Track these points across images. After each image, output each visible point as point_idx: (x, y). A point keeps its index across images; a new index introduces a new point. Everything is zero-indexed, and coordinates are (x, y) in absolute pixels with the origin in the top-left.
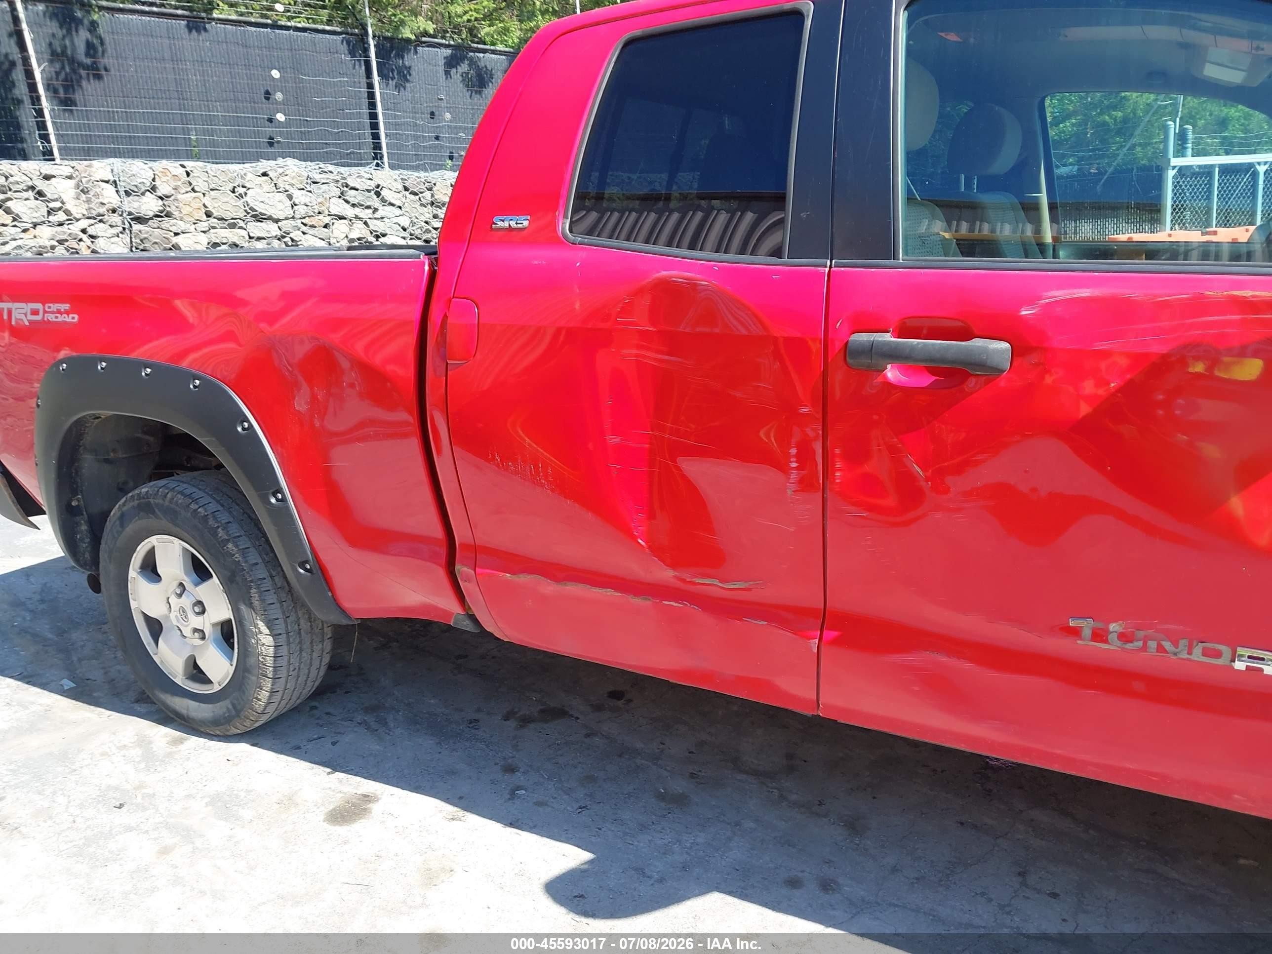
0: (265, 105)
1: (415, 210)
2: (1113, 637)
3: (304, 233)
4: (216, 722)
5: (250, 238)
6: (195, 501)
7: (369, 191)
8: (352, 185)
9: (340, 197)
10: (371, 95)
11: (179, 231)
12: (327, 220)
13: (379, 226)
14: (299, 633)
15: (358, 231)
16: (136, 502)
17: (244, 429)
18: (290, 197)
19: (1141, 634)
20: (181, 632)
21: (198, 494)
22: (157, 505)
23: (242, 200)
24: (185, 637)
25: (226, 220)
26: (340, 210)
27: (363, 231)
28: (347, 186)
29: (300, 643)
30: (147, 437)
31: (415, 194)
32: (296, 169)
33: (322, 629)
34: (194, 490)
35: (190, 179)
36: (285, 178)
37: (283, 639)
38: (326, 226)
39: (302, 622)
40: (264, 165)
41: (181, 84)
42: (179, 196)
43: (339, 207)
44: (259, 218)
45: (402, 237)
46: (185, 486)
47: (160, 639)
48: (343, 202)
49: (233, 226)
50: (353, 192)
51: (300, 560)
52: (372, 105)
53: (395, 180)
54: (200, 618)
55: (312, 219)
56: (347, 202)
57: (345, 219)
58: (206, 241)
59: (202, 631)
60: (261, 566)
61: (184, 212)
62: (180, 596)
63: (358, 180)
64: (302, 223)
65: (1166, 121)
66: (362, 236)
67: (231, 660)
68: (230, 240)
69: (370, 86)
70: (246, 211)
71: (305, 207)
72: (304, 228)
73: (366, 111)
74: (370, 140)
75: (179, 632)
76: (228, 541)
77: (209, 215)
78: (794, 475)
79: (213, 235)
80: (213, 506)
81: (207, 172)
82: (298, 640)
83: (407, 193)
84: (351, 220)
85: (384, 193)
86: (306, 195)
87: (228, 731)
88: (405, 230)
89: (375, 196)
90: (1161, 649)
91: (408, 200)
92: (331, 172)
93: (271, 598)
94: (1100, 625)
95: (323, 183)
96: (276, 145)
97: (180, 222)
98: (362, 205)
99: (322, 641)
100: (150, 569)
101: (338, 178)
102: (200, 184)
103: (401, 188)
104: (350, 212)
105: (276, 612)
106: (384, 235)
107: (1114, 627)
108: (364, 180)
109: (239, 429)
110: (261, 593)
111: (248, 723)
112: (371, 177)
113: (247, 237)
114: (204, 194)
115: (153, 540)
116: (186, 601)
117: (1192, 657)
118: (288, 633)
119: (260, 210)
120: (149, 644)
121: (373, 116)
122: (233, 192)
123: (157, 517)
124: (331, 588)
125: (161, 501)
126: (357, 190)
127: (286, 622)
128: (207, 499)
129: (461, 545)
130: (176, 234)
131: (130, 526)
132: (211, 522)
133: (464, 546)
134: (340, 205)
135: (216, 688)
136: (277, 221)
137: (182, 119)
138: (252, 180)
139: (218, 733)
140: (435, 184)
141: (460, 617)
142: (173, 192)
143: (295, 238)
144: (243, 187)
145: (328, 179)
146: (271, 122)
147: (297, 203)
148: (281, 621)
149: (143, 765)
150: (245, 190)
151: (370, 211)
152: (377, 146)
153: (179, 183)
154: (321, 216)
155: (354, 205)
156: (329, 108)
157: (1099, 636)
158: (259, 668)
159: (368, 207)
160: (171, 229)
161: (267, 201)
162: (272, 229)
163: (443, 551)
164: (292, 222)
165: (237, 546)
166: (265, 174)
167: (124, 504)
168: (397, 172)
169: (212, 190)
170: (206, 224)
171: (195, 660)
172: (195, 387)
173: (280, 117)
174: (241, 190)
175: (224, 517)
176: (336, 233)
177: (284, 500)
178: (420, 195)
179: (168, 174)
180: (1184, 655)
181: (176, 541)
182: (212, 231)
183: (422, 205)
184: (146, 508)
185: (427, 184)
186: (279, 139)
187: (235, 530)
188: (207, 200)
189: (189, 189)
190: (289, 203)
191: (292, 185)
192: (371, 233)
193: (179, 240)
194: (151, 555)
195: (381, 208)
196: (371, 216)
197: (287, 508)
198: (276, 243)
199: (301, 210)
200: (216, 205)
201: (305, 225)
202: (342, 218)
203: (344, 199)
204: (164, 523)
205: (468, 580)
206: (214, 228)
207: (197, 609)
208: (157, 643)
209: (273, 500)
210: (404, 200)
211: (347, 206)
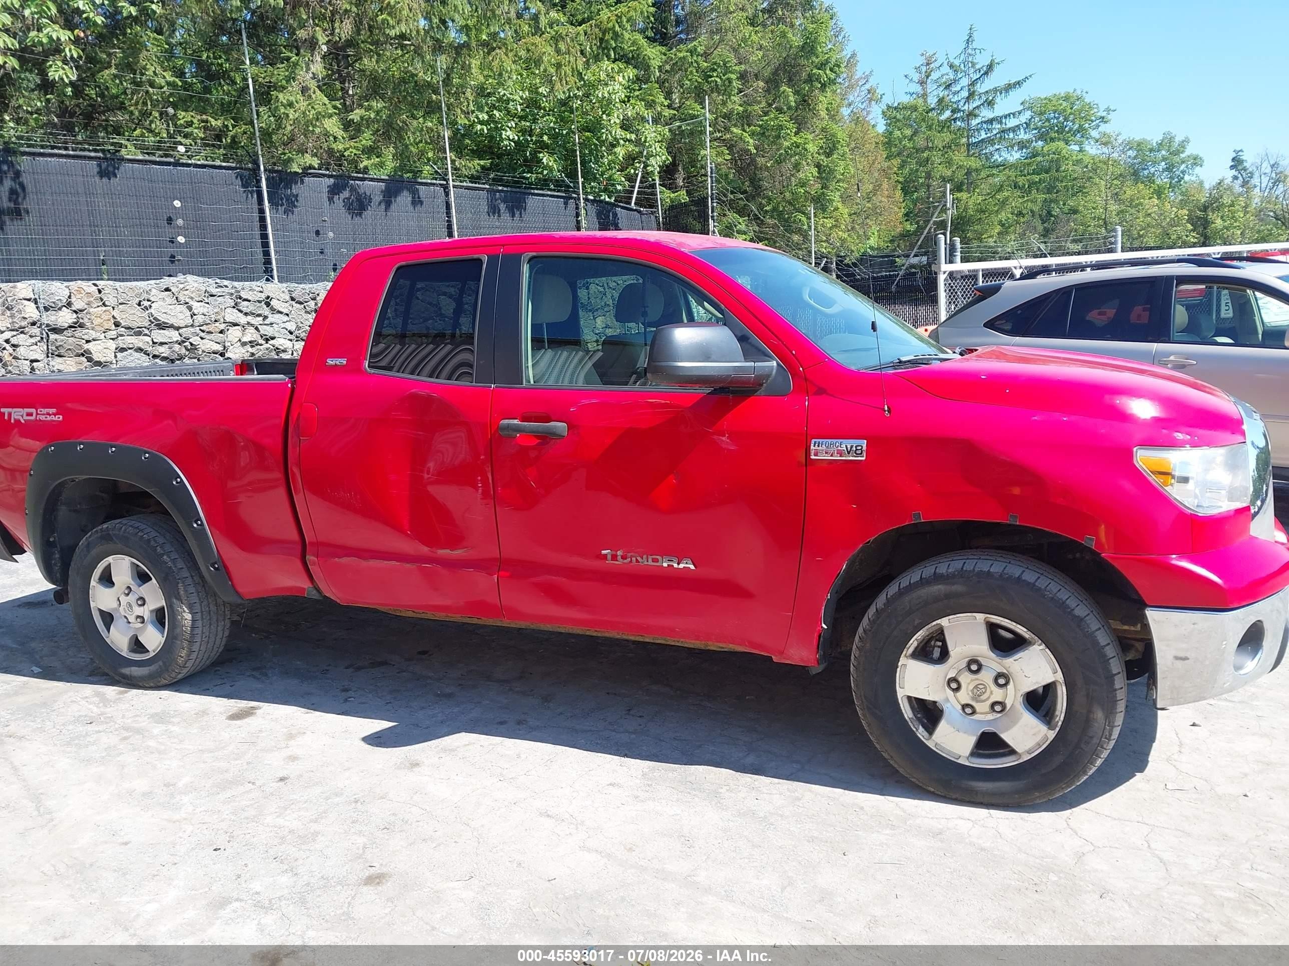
0: (168, 229)
1: (300, 317)
2: (619, 558)
3: (202, 338)
4: (151, 677)
5: (154, 343)
6: (142, 531)
7: (260, 302)
8: (244, 297)
9: (234, 307)
10: (262, 219)
11: (91, 339)
12: (222, 327)
13: (267, 331)
14: (210, 614)
15: (250, 335)
16: (99, 534)
17: (177, 483)
18: (190, 308)
19: (629, 555)
20: (127, 619)
21: (143, 526)
22: (114, 535)
23: (147, 312)
24: (129, 623)
25: (133, 329)
26: (234, 318)
27: (254, 336)
28: (240, 298)
29: (210, 619)
30: (103, 495)
31: (301, 303)
32: (196, 285)
33: (224, 612)
34: (140, 524)
35: (102, 295)
36: (185, 293)
37: (198, 616)
38: (221, 332)
39: (211, 606)
40: (167, 281)
41: (92, 214)
42: (91, 310)
43: (232, 315)
44: (162, 326)
45: (289, 340)
46: (134, 522)
47: (112, 627)
48: (237, 311)
49: (139, 334)
50: (246, 303)
51: (211, 562)
52: (263, 227)
53: (283, 292)
54: (142, 608)
55: (209, 326)
56: (241, 311)
57: (239, 325)
58: (114, 346)
59: (143, 617)
60: (185, 569)
61: (95, 323)
62: (127, 595)
63: (250, 293)
64: (200, 330)
65: (939, 234)
66: (253, 339)
67: (163, 633)
68: (136, 346)
69: (262, 211)
70: (150, 321)
71: (203, 316)
72: (202, 334)
73: (257, 232)
74: (261, 256)
75: (126, 620)
76: (163, 554)
77: (117, 325)
78: (480, 491)
79: (120, 342)
80: (154, 534)
81: (116, 289)
82: (208, 618)
83: (293, 303)
84: (243, 327)
85: (274, 303)
86: (204, 307)
87: (159, 682)
88: (291, 333)
89: (265, 306)
90: (637, 561)
91: (294, 308)
92: (226, 286)
93: (192, 589)
94: (614, 553)
95: (219, 296)
96: (176, 262)
97: (91, 331)
98: (254, 314)
99: (224, 620)
100: (107, 579)
101: (233, 291)
102: (111, 300)
103: (288, 298)
104: (243, 320)
105: (194, 598)
106: (273, 338)
107: (619, 553)
108: (255, 292)
109: (174, 483)
110: (185, 586)
111: (173, 675)
112: (261, 290)
113: (151, 343)
114: (113, 308)
115: (110, 559)
116: (132, 598)
117: (649, 563)
118: (202, 612)
119: (163, 320)
120: (103, 631)
121: (264, 236)
122: (139, 305)
123: (115, 543)
124: (231, 579)
125: (117, 533)
126: (249, 301)
127: (201, 605)
128: (150, 530)
129: (310, 543)
130: (88, 342)
131: (95, 550)
132: (152, 543)
133: (311, 543)
134: (234, 314)
135: (152, 654)
136: (178, 329)
137: (93, 243)
138: (155, 294)
139: (152, 685)
140: (318, 295)
141: (310, 589)
142: (86, 306)
143: (194, 343)
144: (148, 300)
145: (223, 292)
146: (173, 242)
147: (196, 312)
148: (198, 605)
149: (101, 705)
150: (149, 303)
151: (261, 318)
152: (268, 262)
153: (92, 299)
154: (217, 324)
155: (246, 314)
156: (225, 229)
157: (614, 557)
158: (183, 635)
159: (259, 315)
160: (83, 337)
161: (169, 312)
162: (174, 335)
163: (299, 547)
164: (191, 329)
165: (170, 557)
166: (167, 290)
167: (90, 536)
168: (285, 285)
169: (120, 304)
170: (115, 332)
171: (137, 637)
172: (145, 458)
173: (181, 239)
174: (146, 304)
175: (161, 540)
176: (230, 338)
177: (202, 524)
178: (305, 304)
179: (83, 292)
180: (646, 563)
181: (127, 558)
182: (120, 338)
183: (307, 312)
184: (107, 537)
185: (311, 295)
186: (180, 258)
187: (168, 547)
188: (115, 313)
189: (101, 304)
190: (188, 313)
191: (192, 298)
192: (262, 337)
193: (90, 346)
194: (108, 569)
195: (270, 316)
196: (261, 323)
197: (204, 529)
198: (177, 347)
199: (199, 319)
200: (124, 317)
201: (203, 331)
202: (236, 325)
203: (237, 309)
204: (120, 546)
205: (314, 564)
206: (122, 335)
207: (140, 602)
208: (109, 630)
209: (195, 525)
210: (290, 308)
211: (240, 315)
